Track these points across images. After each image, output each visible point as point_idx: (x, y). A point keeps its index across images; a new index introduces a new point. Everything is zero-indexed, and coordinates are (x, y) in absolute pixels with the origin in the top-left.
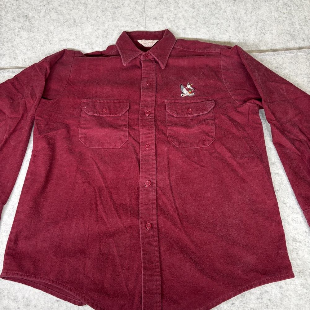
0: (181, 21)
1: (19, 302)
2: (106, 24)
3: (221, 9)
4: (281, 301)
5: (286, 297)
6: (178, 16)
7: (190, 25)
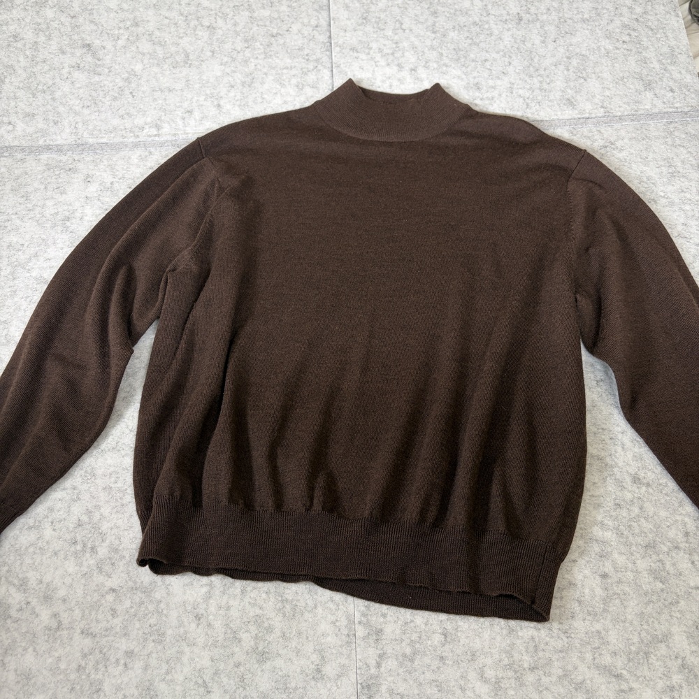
0: (407, 54)
1: (29, 591)
2: (251, 62)
3: (491, 34)
4: (604, 604)
5: (615, 596)
6: (400, 45)
7: (427, 62)
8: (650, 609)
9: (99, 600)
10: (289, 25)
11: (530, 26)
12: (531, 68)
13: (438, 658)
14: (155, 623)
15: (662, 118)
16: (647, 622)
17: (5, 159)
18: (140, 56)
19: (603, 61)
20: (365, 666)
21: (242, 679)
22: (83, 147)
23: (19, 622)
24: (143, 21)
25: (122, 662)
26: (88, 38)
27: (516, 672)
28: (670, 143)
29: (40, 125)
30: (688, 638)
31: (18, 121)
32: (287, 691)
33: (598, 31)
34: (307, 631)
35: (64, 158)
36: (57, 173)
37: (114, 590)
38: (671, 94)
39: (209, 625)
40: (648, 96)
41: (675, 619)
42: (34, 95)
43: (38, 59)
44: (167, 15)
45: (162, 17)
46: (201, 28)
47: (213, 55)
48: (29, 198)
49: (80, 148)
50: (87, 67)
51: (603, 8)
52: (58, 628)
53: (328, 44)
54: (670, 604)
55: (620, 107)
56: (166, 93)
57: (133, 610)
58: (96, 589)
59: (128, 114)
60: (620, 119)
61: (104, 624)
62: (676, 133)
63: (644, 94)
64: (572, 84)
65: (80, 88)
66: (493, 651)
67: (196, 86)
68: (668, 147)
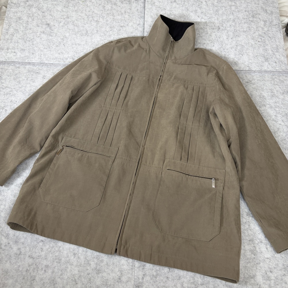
8: (249, 265)
9: (36, 245)
10: (128, 23)
11: (223, 32)
12: (222, 49)
13: (166, 277)
14: (58, 255)
15: (270, 73)
16: (247, 270)
17: (12, 66)
18: (69, 30)
19: (250, 48)
20: (138, 278)
21: (90, 279)
22: (43, 64)
23: (5, 251)
24: (71, 16)
25: (44, 269)
26: (49, 21)
27: (195, 285)
28: (273, 83)
29: (27, 54)
30: (262, 277)
31: (18, 52)
32: (107, 286)
33: (249, 36)
34: (116, 263)
35: (35, 68)
36: (32, 74)
37: (42, 241)
38: (275, 64)
39: (79, 258)
40: (266, 64)
41: (258, 270)
42: (25, 42)
43: (28, 28)
44: (80, 15)
45: (78, 15)
46: (94, 21)
47: (97, 32)
48: (20, 83)
49: (42, 64)
50: (47, 33)
51: (252, 27)
52: (20, 254)
53: (143, 32)
54: (257, 264)
55: (255, 67)
56: (78, 46)
57: (50, 249)
58: (36, 240)
59: (62, 53)
60: (254, 72)
61: (38, 254)
62: (276, 80)
63: (264, 63)
64: (237, 56)
65: (44, 41)
66: (187, 276)
67: (89, 44)
68: (272, 85)
